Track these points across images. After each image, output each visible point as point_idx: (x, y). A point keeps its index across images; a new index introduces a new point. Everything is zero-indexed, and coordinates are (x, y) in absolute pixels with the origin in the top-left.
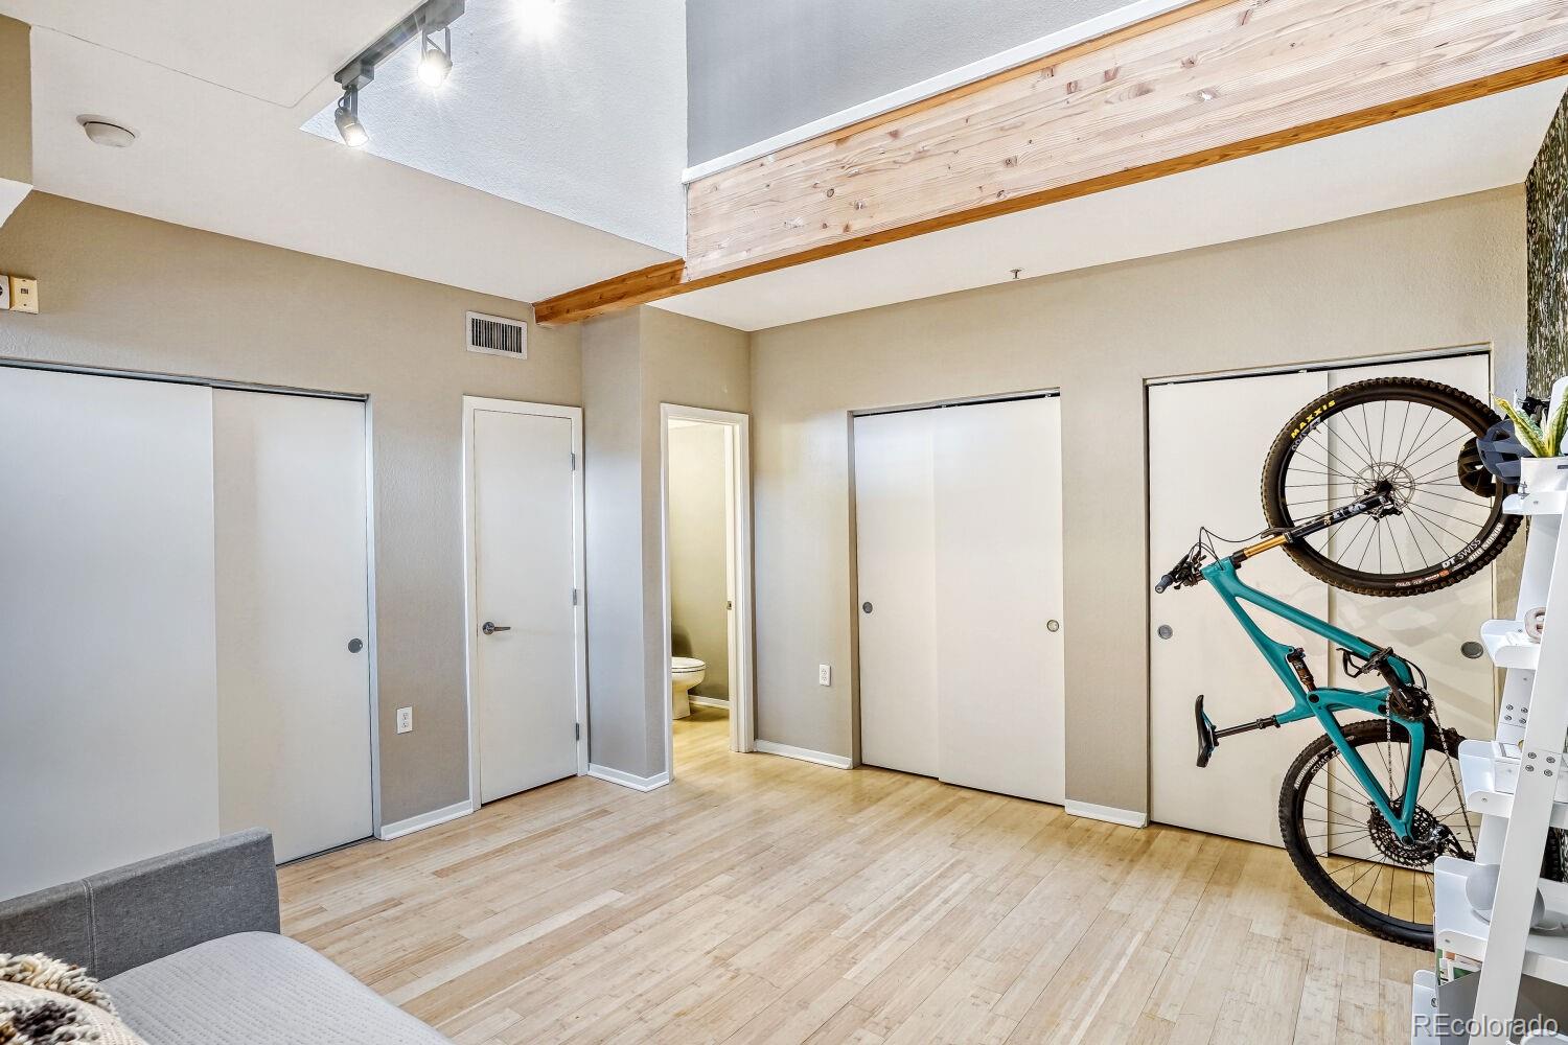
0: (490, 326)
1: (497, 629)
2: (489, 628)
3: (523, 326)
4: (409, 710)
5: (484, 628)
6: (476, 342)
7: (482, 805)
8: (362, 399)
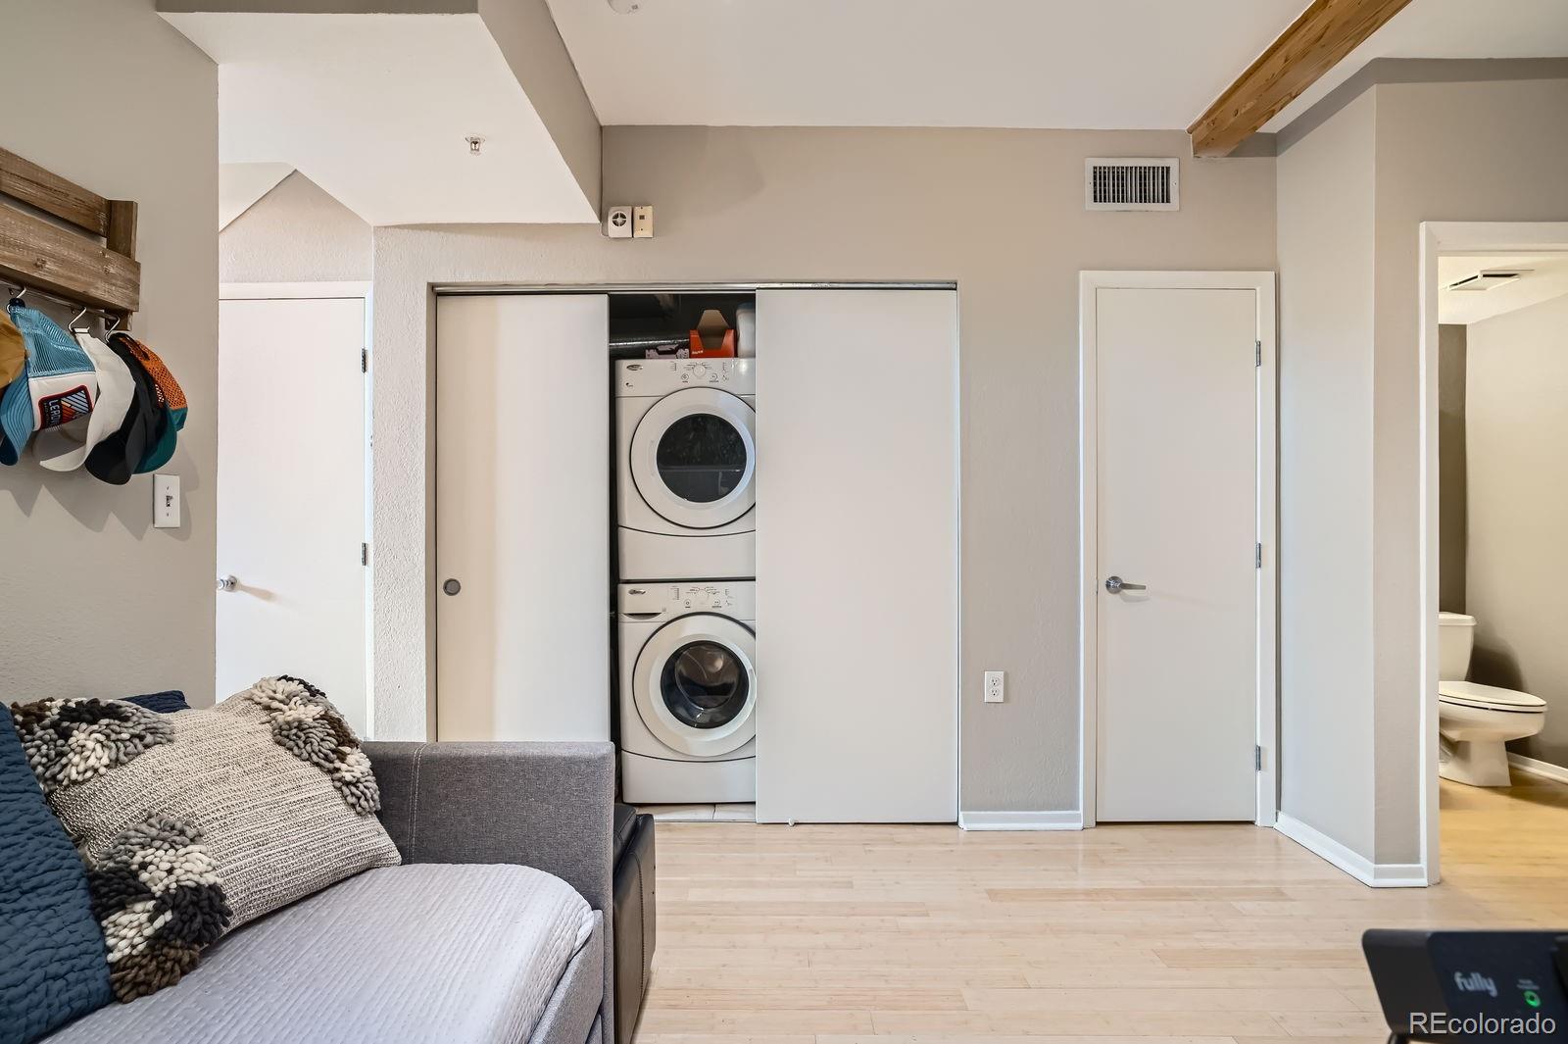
0: (1120, 174)
1: (1125, 586)
2: (1116, 585)
3: (1173, 164)
4: (1000, 675)
5: (1108, 586)
6: (1100, 196)
7: (1098, 824)
8: (952, 287)
